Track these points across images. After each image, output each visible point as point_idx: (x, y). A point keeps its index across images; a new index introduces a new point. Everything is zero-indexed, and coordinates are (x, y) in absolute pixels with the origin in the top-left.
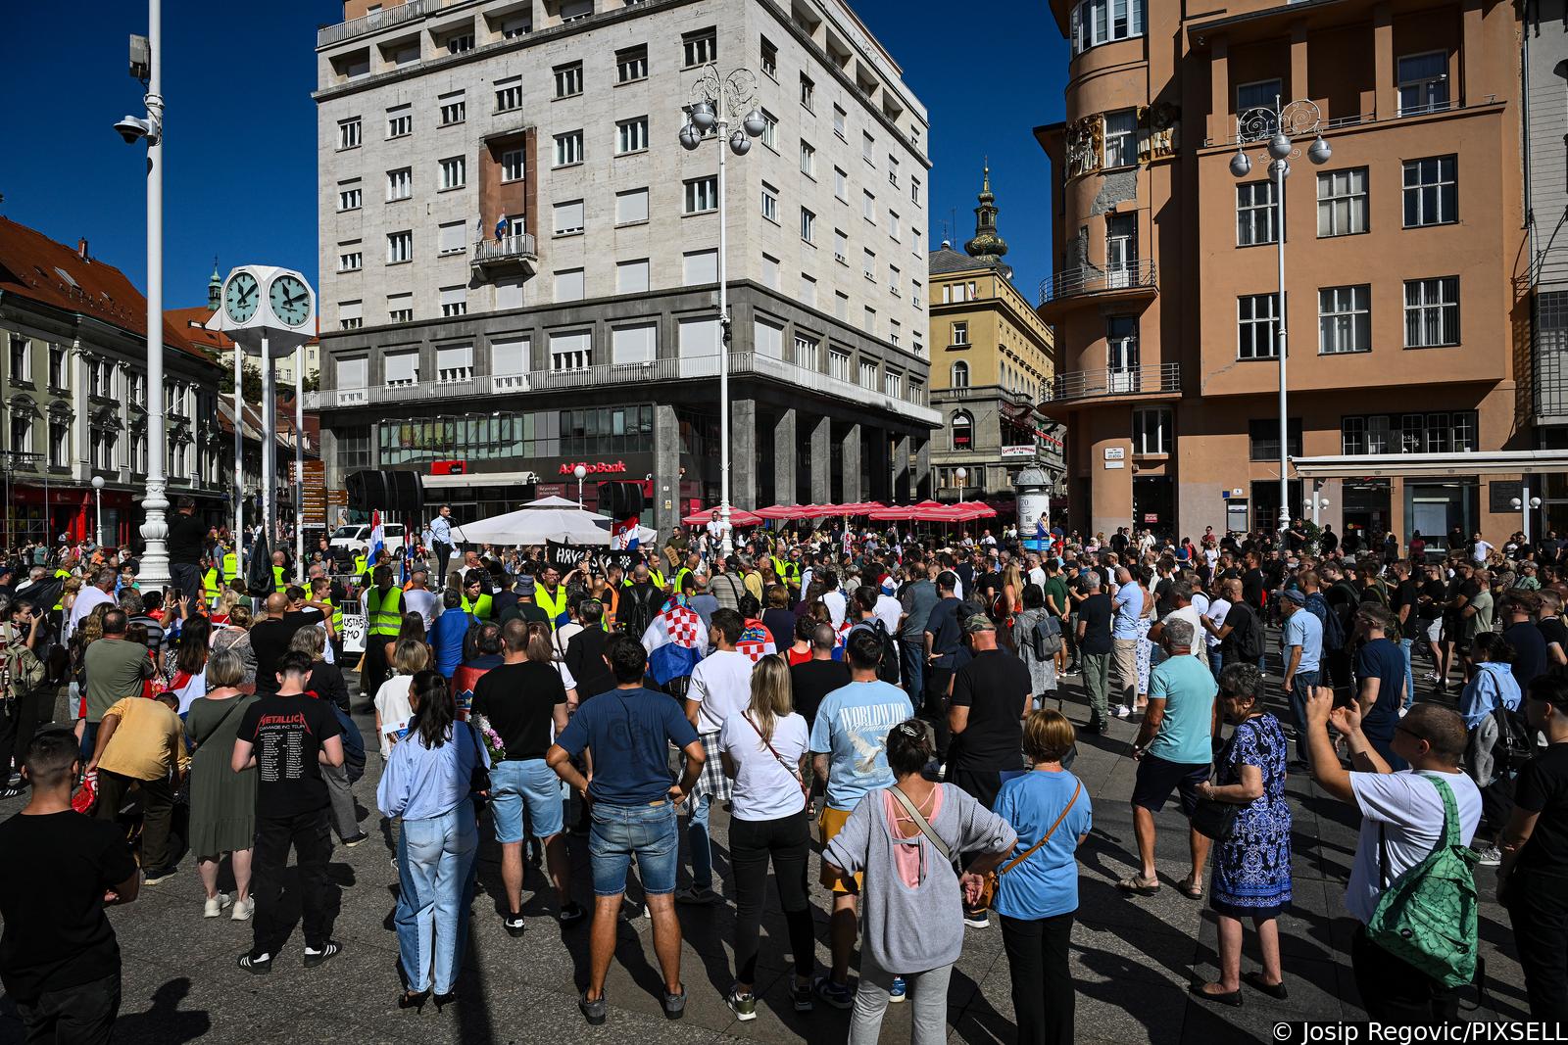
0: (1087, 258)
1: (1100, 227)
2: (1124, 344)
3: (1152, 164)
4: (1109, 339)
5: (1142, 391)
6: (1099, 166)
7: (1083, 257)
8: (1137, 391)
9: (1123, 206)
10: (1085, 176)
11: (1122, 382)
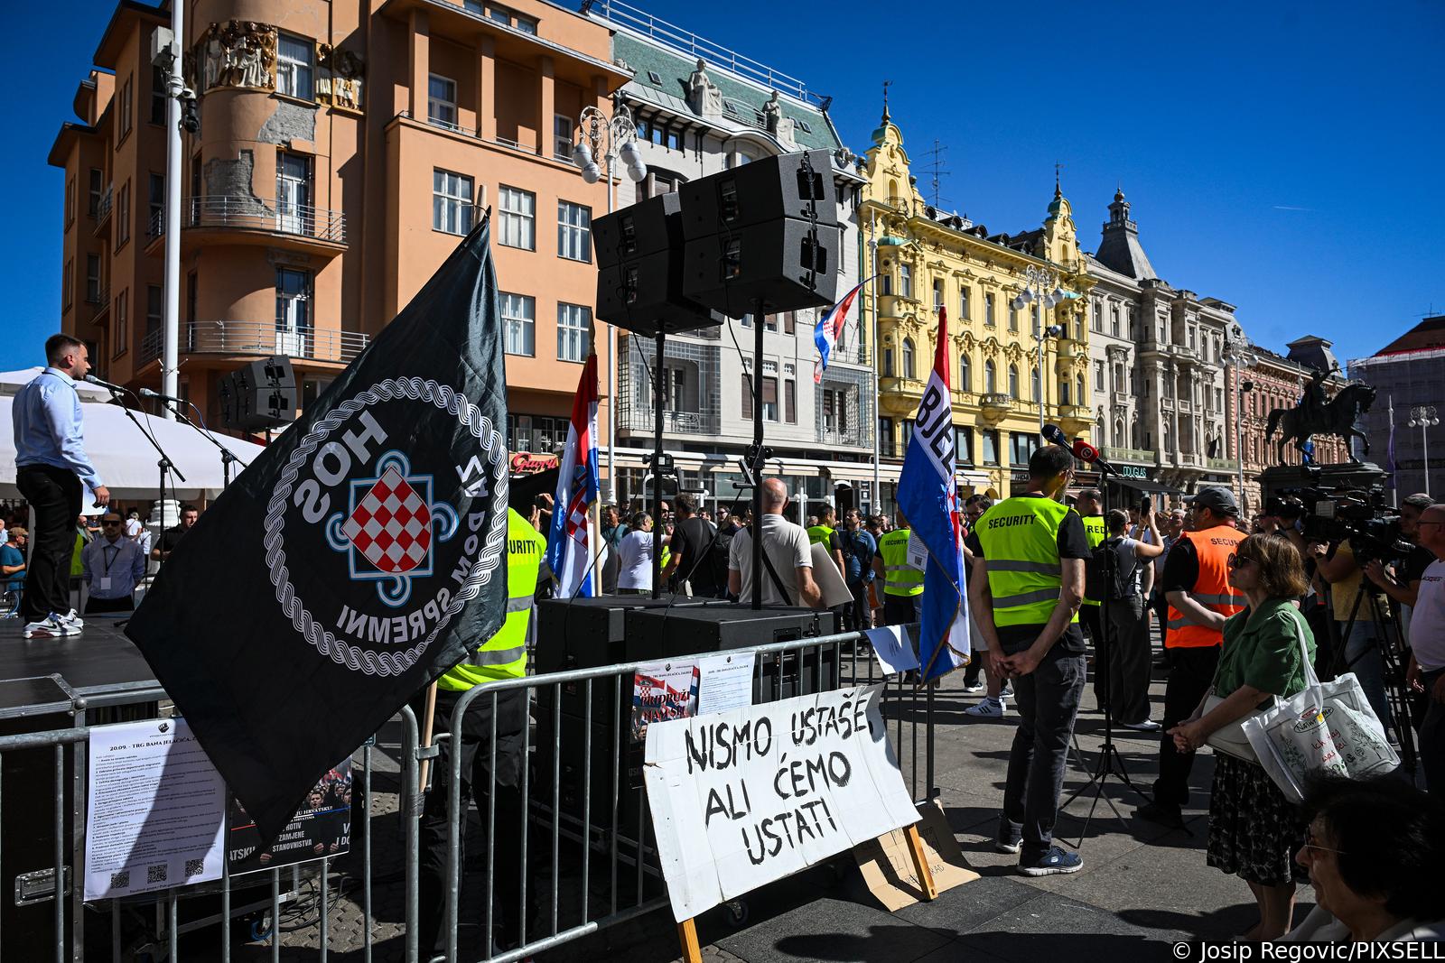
0: (251, 189)
1: (267, 157)
2: (293, 303)
3: (332, 111)
4: (278, 291)
5: (315, 357)
6: (271, 87)
7: (244, 186)
8: (310, 356)
9: (300, 145)
10: (248, 91)
11: (289, 345)
